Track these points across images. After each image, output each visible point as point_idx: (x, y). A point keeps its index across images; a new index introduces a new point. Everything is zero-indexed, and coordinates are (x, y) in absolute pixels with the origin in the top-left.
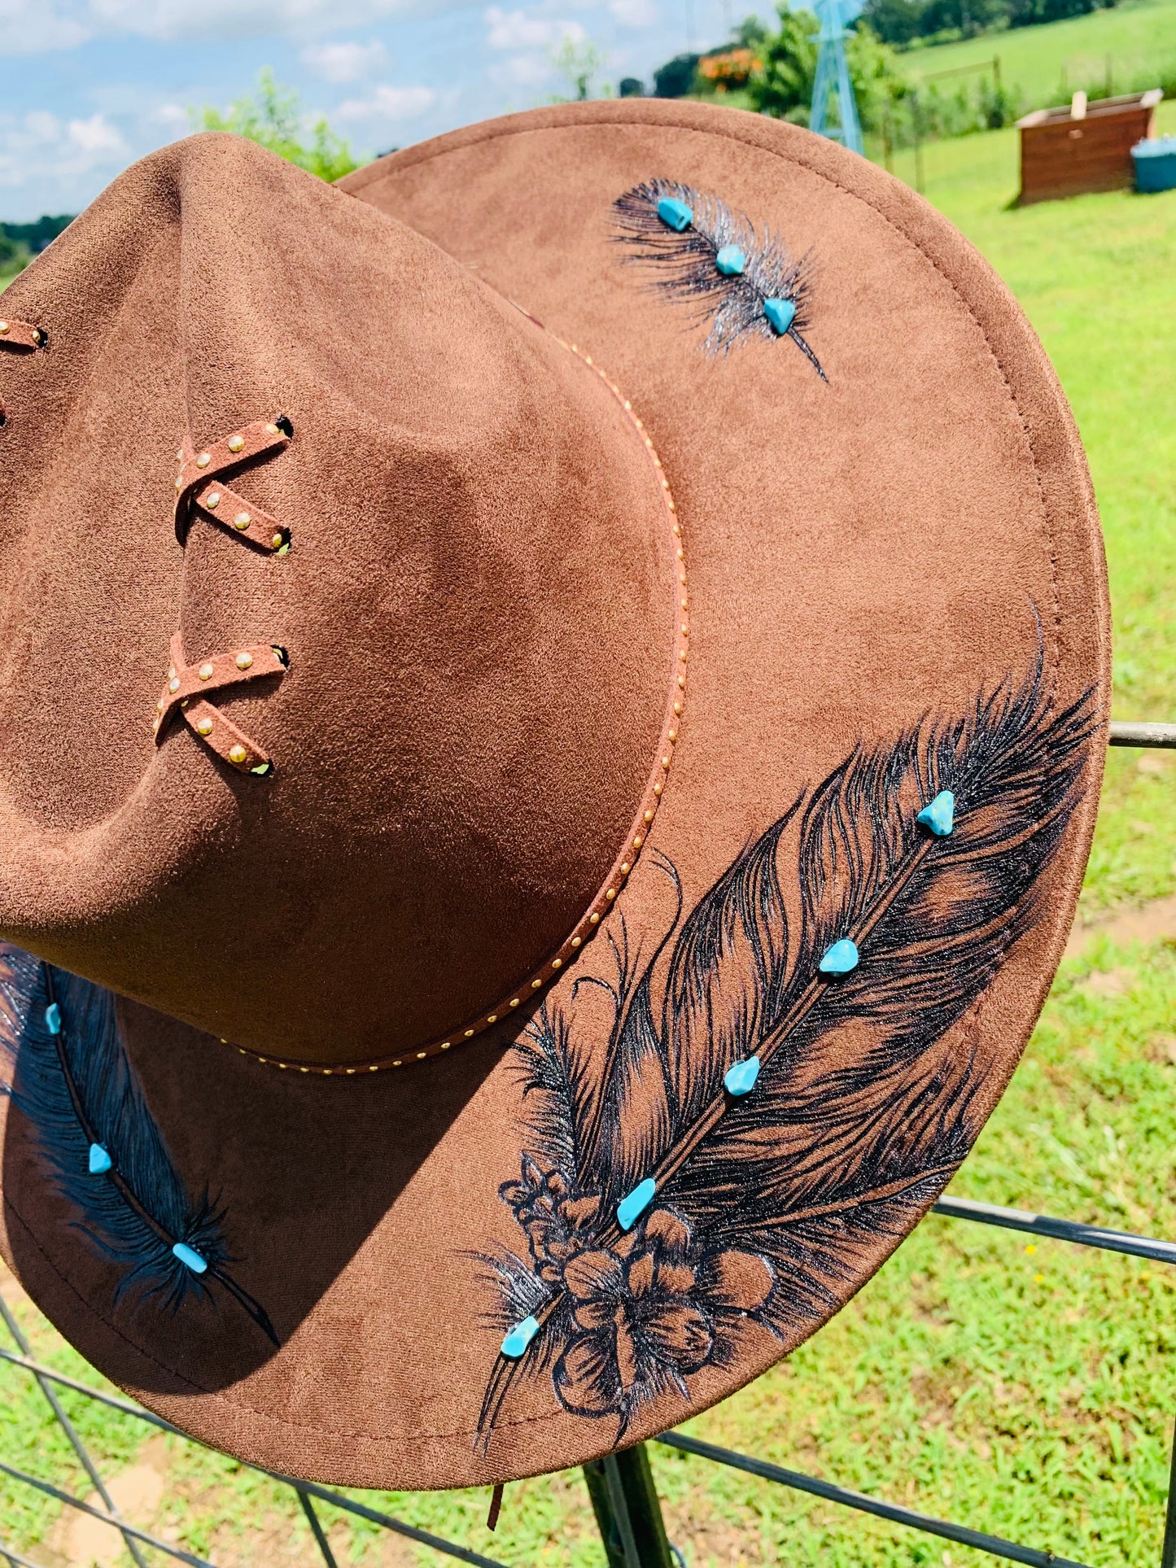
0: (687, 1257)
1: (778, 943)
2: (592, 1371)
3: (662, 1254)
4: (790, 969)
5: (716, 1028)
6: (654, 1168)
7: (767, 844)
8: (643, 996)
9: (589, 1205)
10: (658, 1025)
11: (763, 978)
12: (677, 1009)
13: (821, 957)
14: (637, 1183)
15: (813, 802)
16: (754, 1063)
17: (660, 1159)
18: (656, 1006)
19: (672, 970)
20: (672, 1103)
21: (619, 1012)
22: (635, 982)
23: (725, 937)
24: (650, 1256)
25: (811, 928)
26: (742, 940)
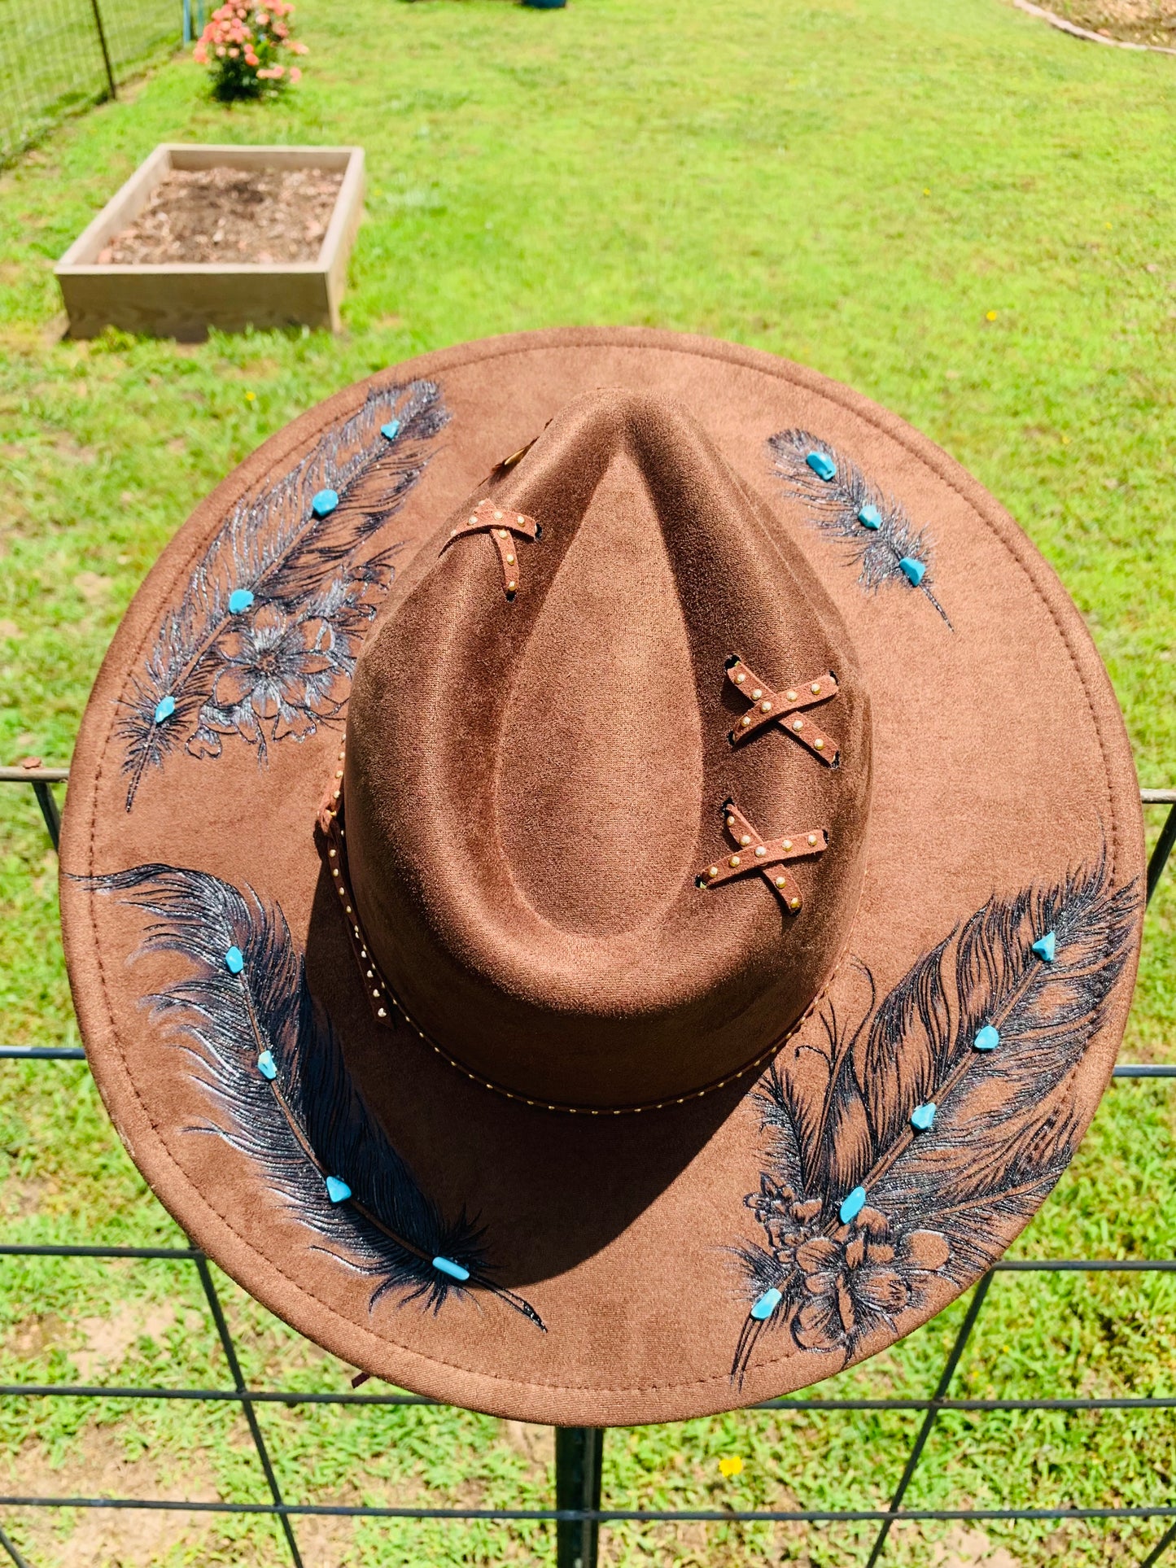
0: (887, 1238)
1: (944, 1026)
2: (821, 1321)
3: (870, 1238)
4: (952, 1045)
5: (903, 1085)
6: (861, 1180)
7: (934, 961)
8: (849, 1060)
9: (815, 1204)
10: (861, 1081)
11: (934, 1050)
12: (874, 1071)
13: (975, 1037)
14: (850, 1191)
15: (965, 931)
16: (931, 1107)
17: (865, 1175)
18: (859, 1067)
19: (870, 1044)
20: (874, 1134)
21: (831, 1072)
22: (844, 1049)
23: (907, 1021)
24: (861, 1239)
25: (966, 1018)
26: (919, 1025)
